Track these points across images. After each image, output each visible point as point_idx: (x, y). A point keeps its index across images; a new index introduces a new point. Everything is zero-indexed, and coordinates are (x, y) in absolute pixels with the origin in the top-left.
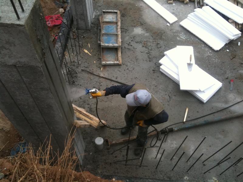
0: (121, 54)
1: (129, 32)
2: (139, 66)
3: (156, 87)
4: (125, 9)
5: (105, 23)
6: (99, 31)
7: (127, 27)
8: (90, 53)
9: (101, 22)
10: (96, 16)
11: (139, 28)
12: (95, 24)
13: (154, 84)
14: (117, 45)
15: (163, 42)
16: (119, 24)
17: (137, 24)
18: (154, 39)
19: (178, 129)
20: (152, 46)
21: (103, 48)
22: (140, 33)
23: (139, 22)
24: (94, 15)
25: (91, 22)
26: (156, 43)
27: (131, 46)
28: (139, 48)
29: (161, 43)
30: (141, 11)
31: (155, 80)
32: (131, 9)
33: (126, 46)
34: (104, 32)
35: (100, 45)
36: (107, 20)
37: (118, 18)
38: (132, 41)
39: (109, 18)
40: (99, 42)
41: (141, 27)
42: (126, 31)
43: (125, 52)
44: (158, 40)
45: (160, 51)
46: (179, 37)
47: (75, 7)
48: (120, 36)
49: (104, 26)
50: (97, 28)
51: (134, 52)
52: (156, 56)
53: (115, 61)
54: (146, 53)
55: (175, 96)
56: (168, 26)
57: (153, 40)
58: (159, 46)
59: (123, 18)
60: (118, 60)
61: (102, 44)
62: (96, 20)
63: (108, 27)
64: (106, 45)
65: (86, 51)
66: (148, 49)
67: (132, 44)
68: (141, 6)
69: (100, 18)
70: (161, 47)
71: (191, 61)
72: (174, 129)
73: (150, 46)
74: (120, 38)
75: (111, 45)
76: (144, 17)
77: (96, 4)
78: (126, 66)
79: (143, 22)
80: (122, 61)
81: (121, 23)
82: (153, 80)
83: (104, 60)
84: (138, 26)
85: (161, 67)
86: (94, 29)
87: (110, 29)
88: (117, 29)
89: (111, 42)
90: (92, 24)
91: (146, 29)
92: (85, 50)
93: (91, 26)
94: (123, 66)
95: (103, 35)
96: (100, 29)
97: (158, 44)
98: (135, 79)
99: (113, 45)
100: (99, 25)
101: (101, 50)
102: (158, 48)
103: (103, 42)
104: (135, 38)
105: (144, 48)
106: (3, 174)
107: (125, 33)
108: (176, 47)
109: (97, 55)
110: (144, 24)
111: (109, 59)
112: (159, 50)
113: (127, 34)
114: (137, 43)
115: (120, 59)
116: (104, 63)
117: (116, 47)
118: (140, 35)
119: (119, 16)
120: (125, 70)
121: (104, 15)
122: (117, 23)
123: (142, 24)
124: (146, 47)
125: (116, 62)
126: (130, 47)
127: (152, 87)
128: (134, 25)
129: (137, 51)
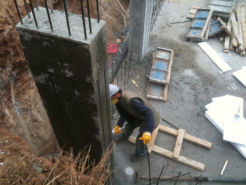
0: (168, 91)
1: (179, 71)
2: (184, 106)
3: (198, 131)
4: (180, 50)
5: (157, 60)
6: (150, 66)
7: (179, 67)
8: (137, 85)
9: (154, 57)
10: (150, 51)
11: (190, 70)
12: (147, 59)
13: (196, 127)
14: (165, 82)
15: (212, 88)
16: (171, 62)
17: (189, 66)
18: (204, 83)
19: (213, 180)
20: (200, 90)
21: (150, 82)
22: (190, 75)
23: (191, 65)
24: (148, 50)
25: (144, 56)
26: (205, 87)
27: (179, 85)
28: (187, 89)
29: (211, 88)
30: (195, 54)
31: (198, 124)
32: (186, 51)
33: (174, 84)
34: (154, 67)
35: (148, 79)
36: (160, 57)
37: (171, 57)
38: (181, 81)
39: (162, 55)
40: (148, 76)
41: (192, 69)
42: (177, 70)
43: (172, 90)
44: (207, 85)
45: (208, 97)
46: (230, 87)
47: (132, 40)
48: (169, 74)
49: (156, 61)
50: (149, 63)
51: (181, 92)
52: (203, 101)
53: (161, 96)
54: (193, 95)
55: (216, 145)
56: (220, 73)
57: (203, 85)
58: (207, 91)
59: (176, 58)
60: (163, 96)
61: (151, 78)
62: (149, 55)
63: (160, 63)
64: (155, 79)
65: (134, 82)
66: (196, 91)
67: (180, 83)
68: (196, 50)
69: (154, 53)
70: (209, 93)
71: (239, 113)
72: (209, 178)
73: (198, 89)
74: (169, 76)
75: (159, 80)
76: (197, 60)
77: (152, 41)
78: (171, 103)
79: (195, 65)
80: (167, 97)
81: (173, 62)
82: (196, 124)
83: (149, 94)
84: (190, 68)
85: (206, 112)
86: (146, 63)
87: (161, 66)
88: (168, 67)
89: (160, 77)
90: (145, 58)
91: (197, 72)
92: (133, 80)
93: (144, 60)
94: (167, 103)
95: (153, 70)
96: (151, 64)
97: (207, 89)
98: (177, 118)
99: (161, 81)
100: (151, 60)
101: (149, 84)
102: (207, 93)
103: (152, 77)
104: (184, 79)
105: (192, 91)
106: (42, 170)
107: (176, 72)
108: (225, 95)
109: (143, 88)
110: (196, 67)
111: (154, 94)
112: (207, 95)
113: (177, 73)
114: (185, 83)
115: (166, 95)
116: (149, 96)
117: (164, 84)
118: (190, 76)
119: (172, 55)
120: (168, 107)
121: (158, 52)
122: (169, 61)
123: (194, 67)
124: (194, 90)
125: (161, 98)
126: (177, 86)
127: (194, 130)
128: (186, 66)
129: (184, 92)
